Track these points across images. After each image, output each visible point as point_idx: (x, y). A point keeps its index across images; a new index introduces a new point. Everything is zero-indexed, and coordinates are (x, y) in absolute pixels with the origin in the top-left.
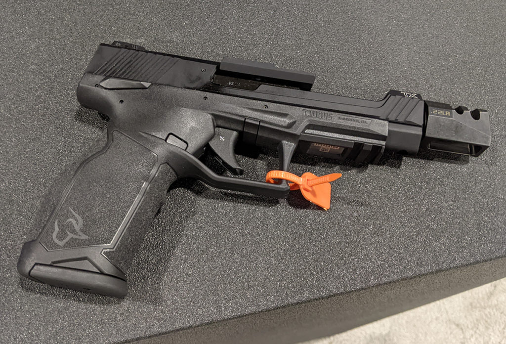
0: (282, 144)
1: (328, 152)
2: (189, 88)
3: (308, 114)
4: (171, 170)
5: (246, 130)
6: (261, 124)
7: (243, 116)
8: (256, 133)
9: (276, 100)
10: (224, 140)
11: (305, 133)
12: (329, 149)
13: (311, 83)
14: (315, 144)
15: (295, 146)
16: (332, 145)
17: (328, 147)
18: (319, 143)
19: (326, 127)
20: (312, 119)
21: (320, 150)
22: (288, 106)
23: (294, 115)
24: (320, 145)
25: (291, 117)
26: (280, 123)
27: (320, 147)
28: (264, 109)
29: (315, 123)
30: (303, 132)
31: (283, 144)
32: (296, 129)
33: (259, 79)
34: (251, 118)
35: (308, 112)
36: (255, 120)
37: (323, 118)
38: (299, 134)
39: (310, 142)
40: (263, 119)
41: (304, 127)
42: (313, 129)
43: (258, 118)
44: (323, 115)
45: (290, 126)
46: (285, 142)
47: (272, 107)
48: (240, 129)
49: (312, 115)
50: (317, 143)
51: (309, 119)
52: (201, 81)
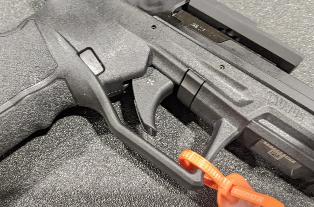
0: (221, 121)
1: (278, 159)
2: (142, 9)
3: (273, 100)
4: (68, 91)
5: (184, 84)
6: (205, 85)
7: (187, 66)
8: (194, 94)
9: (239, 64)
10: (152, 84)
11: (257, 122)
12: (281, 157)
13: (294, 64)
14: (265, 143)
15: (238, 133)
16: (287, 155)
17: (281, 153)
18: (271, 144)
19: (290, 127)
20: (276, 108)
21: (269, 153)
22: (251, 78)
23: (254, 93)
24: (271, 147)
25: (249, 94)
26: (231, 96)
27: (271, 149)
28: (218, 69)
29: (277, 116)
30: (256, 119)
31: (223, 123)
32: (248, 112)
33: (231, 35)
34: (196, 72)
35: (274, 97)
36: (200, 76)
37: (291, 113)
38: (249, 120)
39: (259, 136)
40: (211, 80)
41: (260, 114)
42: (271, 122)
43: (206, 76)
44: (293, 110)
45: (242, 104)
46: (226, 121)
47: (230, 71)
48: (178, 80)
49: (278, 104)
50: (269, 142)
51: (272, 107)
52: (160, 7)
